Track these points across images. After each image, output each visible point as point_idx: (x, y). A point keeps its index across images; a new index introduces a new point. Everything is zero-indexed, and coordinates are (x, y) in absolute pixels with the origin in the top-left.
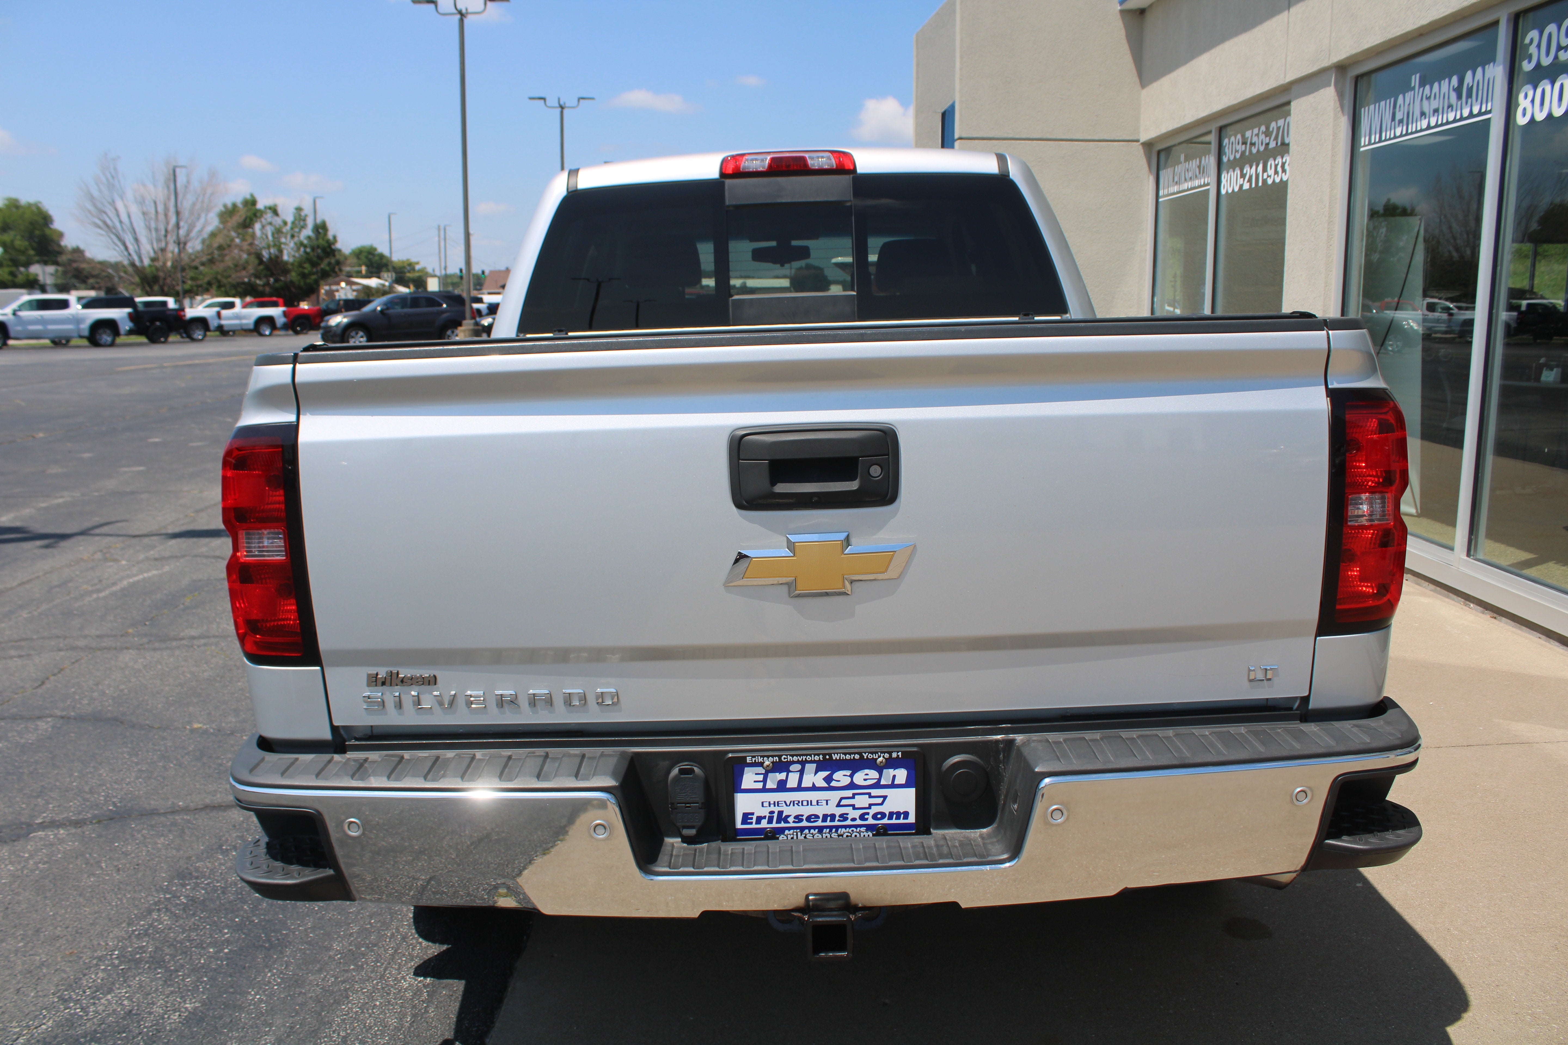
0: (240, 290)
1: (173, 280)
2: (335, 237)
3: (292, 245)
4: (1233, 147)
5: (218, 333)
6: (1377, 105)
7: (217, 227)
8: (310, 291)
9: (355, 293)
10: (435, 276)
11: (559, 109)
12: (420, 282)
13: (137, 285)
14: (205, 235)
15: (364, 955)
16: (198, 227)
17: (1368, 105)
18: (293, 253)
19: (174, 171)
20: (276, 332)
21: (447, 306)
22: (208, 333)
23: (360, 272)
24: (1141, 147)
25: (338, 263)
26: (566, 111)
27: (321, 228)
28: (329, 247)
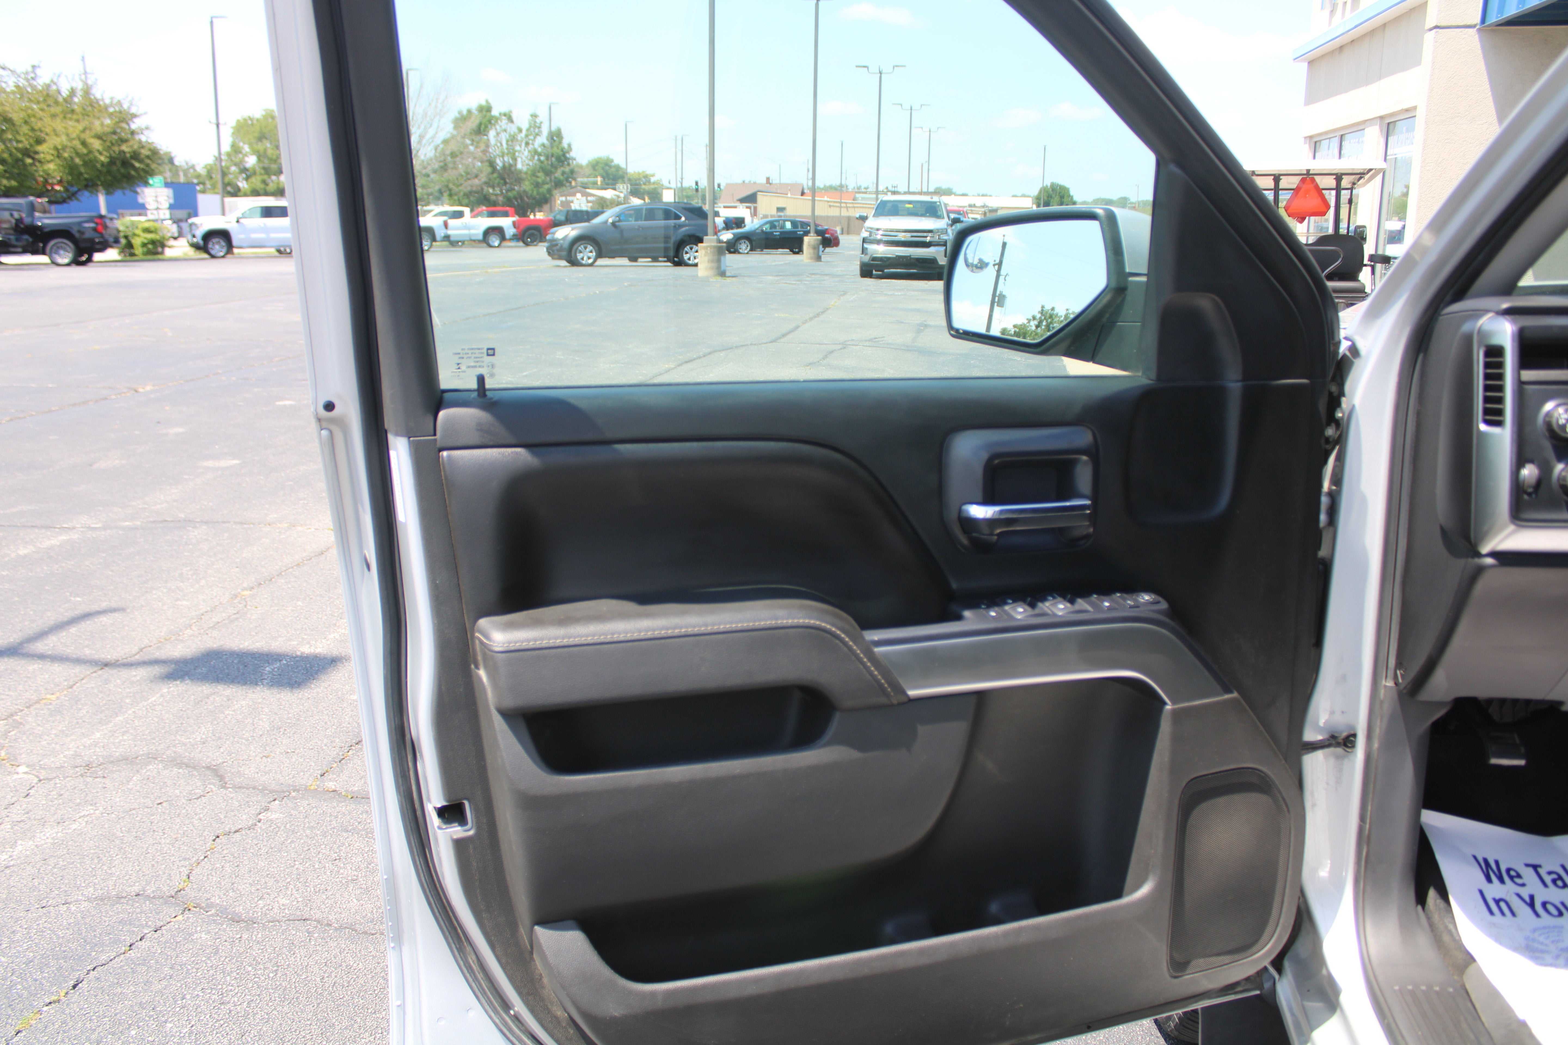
0: (471, 198)
2: (569, 145)
3: (526, 153)
7: (450, 133)
8: (543, 201)
9: (590, 205)
10: (670, 188)
12: (655, 195)
14: (438, 141)
16: (431, 133)
18: (527, 162)
20: (505, 244)
21: (686, 219)
22: (435, 244)
23: (595, 183)
25: (572, 172)
27: (556, 136)
28: (564, 155)
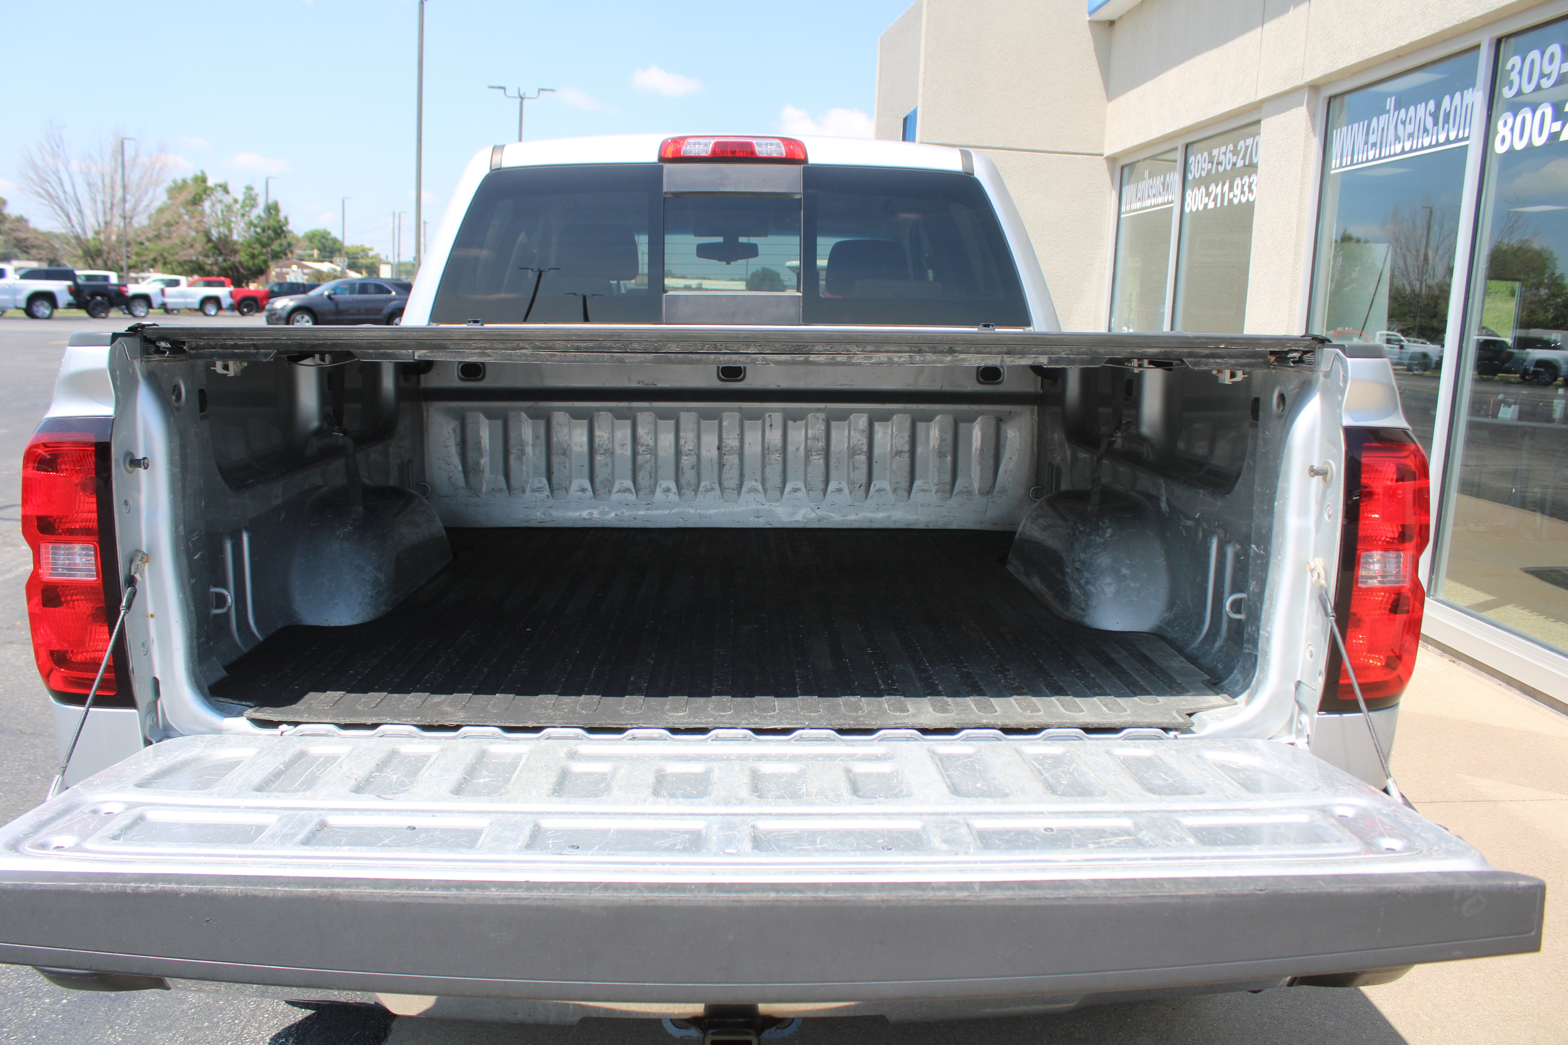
0: (186, 268)
1: (118, 254)
2: (286, 219)
3: (242, 225)
4: (1199, 164)
5: (162, 311)
6: (1350, 127)
7: (165, 203)
8: (259, 272)
9: (306, 277)
10: (388, 263)
11: (520, 100)
12: (373, 269)
13: (80, 258)
14: (153, 210)
15: (221, 1009)
16: (146, 202)
17: (1341, 127)
18: (243, 233)
19: (122, 143)
20: (221, 313)
21: (396, 294)
22: (151, 310)
23: (312, 256)
24: (1104, 161)
25: (290, 245)
26: (525, 102)
27: (272, 209)
28: (281, 228)
